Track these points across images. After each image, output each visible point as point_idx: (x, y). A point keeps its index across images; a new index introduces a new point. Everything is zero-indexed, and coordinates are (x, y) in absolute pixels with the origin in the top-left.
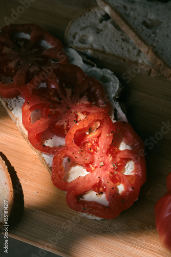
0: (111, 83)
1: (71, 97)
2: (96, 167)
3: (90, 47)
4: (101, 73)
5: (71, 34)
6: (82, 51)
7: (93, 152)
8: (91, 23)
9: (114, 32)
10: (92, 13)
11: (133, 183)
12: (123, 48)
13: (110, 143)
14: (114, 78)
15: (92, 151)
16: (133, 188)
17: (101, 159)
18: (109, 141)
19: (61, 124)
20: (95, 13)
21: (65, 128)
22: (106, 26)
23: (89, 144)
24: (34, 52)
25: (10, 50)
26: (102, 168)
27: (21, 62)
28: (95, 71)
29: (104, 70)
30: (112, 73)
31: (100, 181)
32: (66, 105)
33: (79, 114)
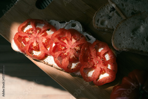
0: (77, 25)
1: (68, 43)
2: (96, 65)
11: (112, 61)
14: (77, 22)
15: (91, 60)
16: (114, 64)
17: (96, 61)
26: (99, 63)
27: (37, 41)
29: (70, 21)
30: (74, 20)
32: (69, 48)
33: (76, 48)
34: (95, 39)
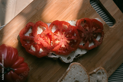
0: (67, 60)
1: (66, 42)
2: (38, 37)
4: (72, 58)
11: (28, 47)
14: (68, 62)
15: (44, 38)
16: (26, 45)
17: (40, 40)
18: (44, 45)
19: (58, 34)
21: (56, 34)
23: (46, 39)
24: (90, 38)
25: (94, 30)
26: (37, 39)
27: (87, 32)
28: (74, 56)
29: (73, 60)
30: (70, 62)
31: (33, 36)
32: (64, 38)
33: (59, 41)
34: (49, 57)
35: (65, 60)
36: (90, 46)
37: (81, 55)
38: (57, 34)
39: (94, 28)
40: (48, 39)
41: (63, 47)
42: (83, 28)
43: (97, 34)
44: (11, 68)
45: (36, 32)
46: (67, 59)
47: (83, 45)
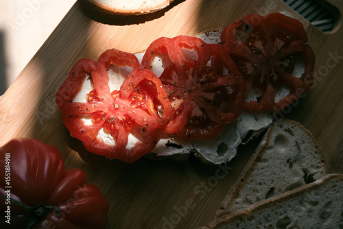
0: (217, 154)
1: (203, 97)
2: (115, 99)
3: (269, 145)
4: (231, 146)
5: (292, 127)
6: (266, 134)
7: (131, 100)
8: (304, 156)
9: (285, 181)
10: (319, 163)
11: (88, 134)
12: (260, 184)
13: (136, 121)
14: (221, 160)
15: (133, 99)
16: (82, 132)
17: (122, 106)
18: (138, 120)
19: (173, 77)
20: (318, 167)
21: (168, 81)
22: (296, 174)
24: (273, 76)
25: (279, 48)
26: (113, 106)
27: (261, 56)
28: (235, 140)
29: (235, 151)
30: (229, 160)
31: (98, 100)
32: (194, 88)
33: (181, 101)
34: (159, 155)
35: (211, 156)
36: (277, 99)
37: (259, 133)
38: (171, 78)
39: (277, 40)
40: (144, 98)
41: (196, 116)
42: (246, 47)
43: (292, 57)
44: (47, 207)
45: (106, 84)
46: (218, 152)
47: (255, 100)
